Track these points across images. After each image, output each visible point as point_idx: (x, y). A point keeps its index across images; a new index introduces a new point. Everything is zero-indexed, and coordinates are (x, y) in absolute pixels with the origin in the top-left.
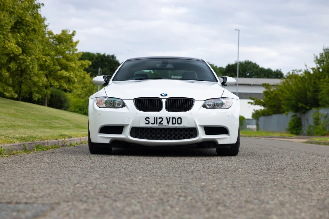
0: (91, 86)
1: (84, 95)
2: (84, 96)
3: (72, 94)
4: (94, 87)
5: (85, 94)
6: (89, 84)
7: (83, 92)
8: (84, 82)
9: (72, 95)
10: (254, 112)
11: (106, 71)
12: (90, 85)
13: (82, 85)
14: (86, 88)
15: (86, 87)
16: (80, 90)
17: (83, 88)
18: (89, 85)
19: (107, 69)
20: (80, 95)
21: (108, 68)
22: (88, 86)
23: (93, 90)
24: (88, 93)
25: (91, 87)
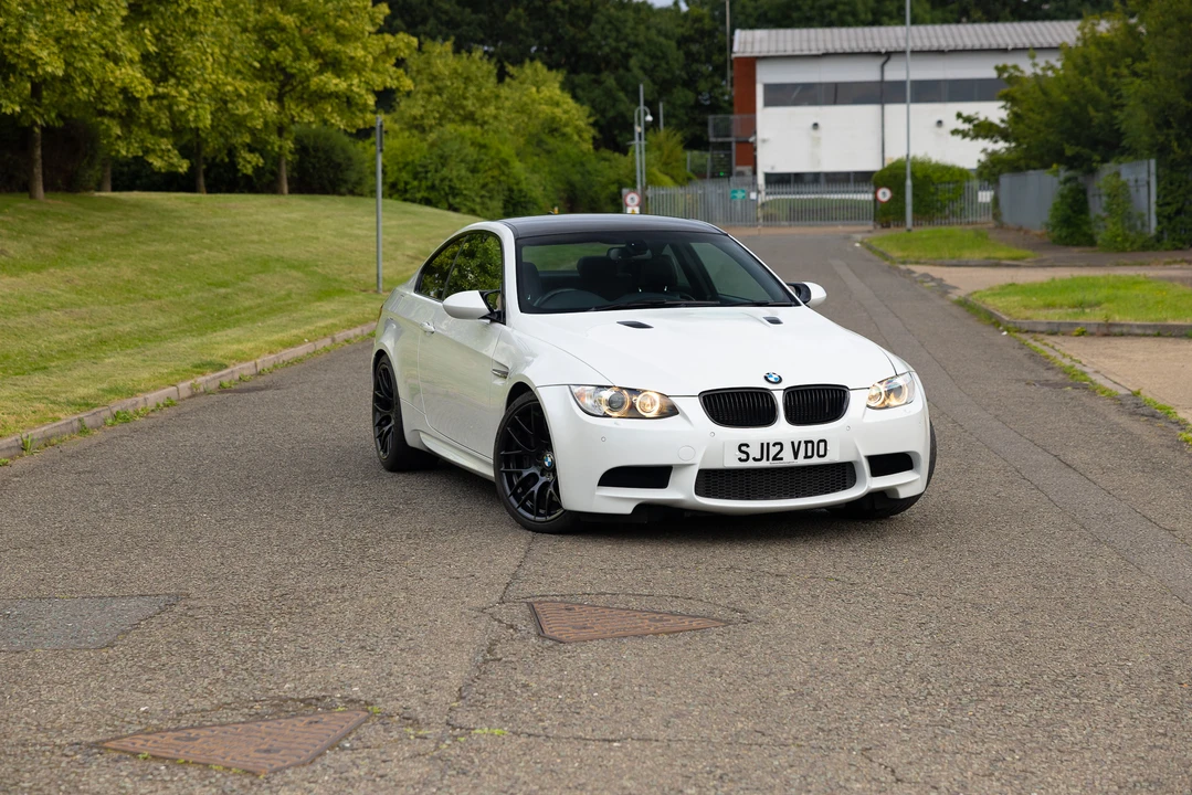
0: (455, 85)
1: (434, 118)
2: (433, 122)
3: (395, 115)
4: (466, 88)
5: (437, 115)
6: (451, 79)
7: (430, 107)
8: (431, 74)
9: (396, 121)
10: (983, 157)
11: (518, 17)
12: (453, 84)
13: (427, 86)
14: (440, 95)
15: (439, 91)
16: (421, 102)
17: (430, 94)
18: (449, 83)
19: (520, 11)
20: (422, 117)
21: (526, 9)
22: (446, 86)
23: (465, 98)
24: (450, 111)
25: (457, 88)
